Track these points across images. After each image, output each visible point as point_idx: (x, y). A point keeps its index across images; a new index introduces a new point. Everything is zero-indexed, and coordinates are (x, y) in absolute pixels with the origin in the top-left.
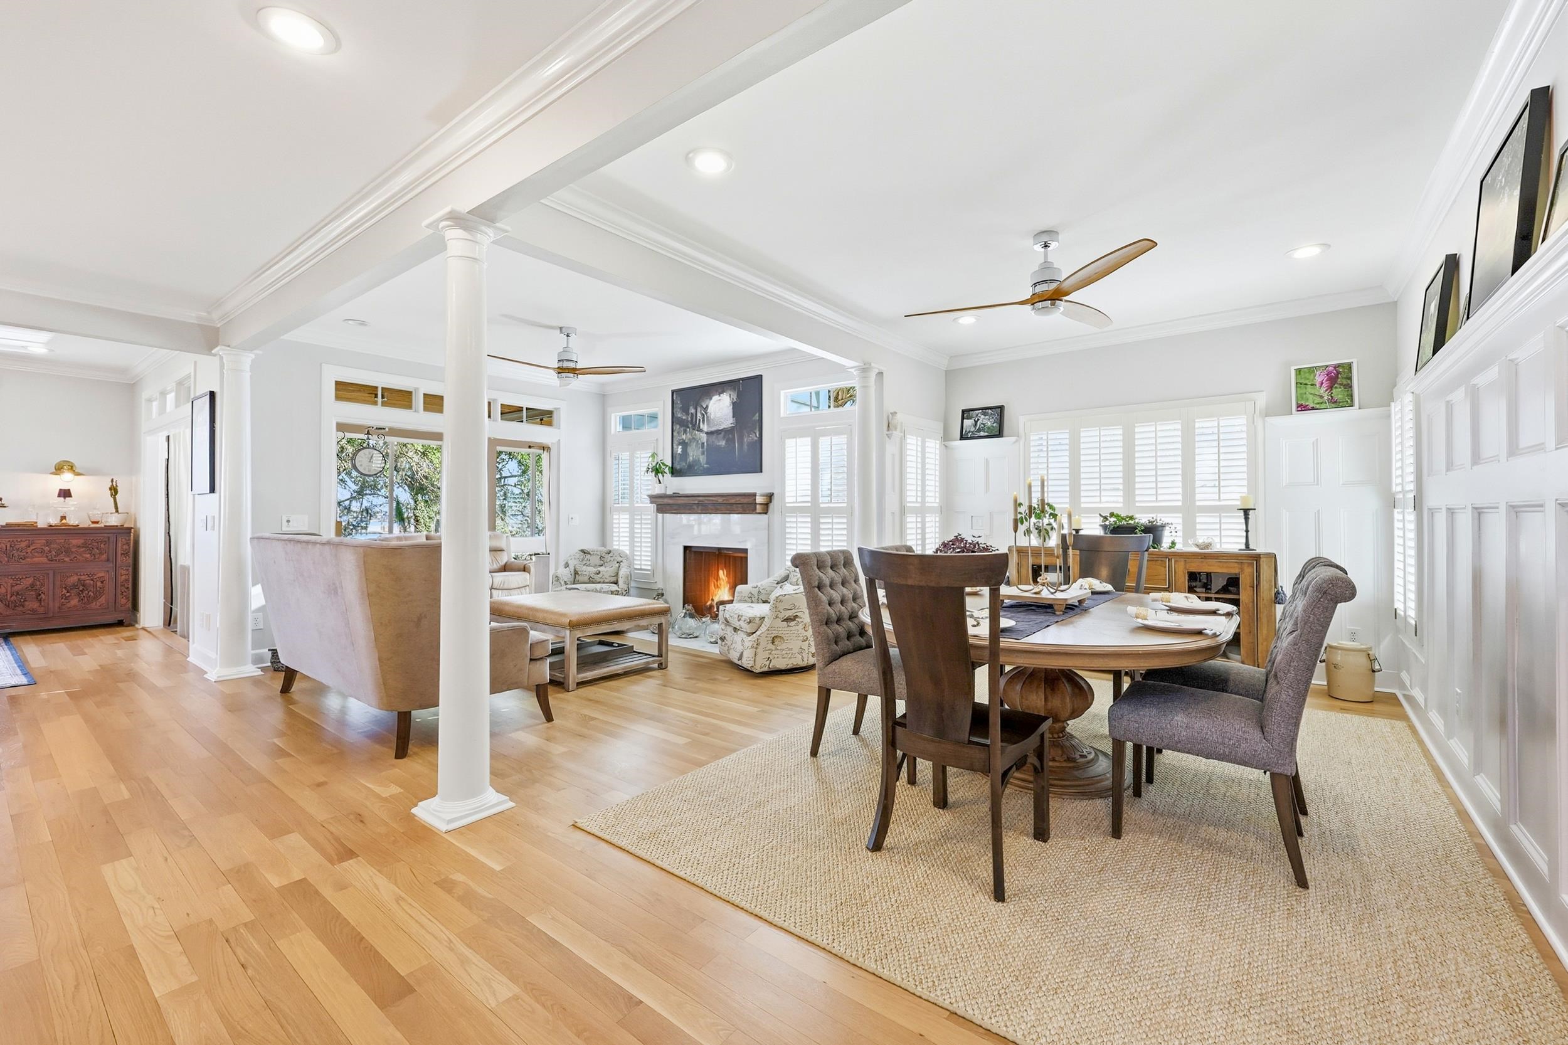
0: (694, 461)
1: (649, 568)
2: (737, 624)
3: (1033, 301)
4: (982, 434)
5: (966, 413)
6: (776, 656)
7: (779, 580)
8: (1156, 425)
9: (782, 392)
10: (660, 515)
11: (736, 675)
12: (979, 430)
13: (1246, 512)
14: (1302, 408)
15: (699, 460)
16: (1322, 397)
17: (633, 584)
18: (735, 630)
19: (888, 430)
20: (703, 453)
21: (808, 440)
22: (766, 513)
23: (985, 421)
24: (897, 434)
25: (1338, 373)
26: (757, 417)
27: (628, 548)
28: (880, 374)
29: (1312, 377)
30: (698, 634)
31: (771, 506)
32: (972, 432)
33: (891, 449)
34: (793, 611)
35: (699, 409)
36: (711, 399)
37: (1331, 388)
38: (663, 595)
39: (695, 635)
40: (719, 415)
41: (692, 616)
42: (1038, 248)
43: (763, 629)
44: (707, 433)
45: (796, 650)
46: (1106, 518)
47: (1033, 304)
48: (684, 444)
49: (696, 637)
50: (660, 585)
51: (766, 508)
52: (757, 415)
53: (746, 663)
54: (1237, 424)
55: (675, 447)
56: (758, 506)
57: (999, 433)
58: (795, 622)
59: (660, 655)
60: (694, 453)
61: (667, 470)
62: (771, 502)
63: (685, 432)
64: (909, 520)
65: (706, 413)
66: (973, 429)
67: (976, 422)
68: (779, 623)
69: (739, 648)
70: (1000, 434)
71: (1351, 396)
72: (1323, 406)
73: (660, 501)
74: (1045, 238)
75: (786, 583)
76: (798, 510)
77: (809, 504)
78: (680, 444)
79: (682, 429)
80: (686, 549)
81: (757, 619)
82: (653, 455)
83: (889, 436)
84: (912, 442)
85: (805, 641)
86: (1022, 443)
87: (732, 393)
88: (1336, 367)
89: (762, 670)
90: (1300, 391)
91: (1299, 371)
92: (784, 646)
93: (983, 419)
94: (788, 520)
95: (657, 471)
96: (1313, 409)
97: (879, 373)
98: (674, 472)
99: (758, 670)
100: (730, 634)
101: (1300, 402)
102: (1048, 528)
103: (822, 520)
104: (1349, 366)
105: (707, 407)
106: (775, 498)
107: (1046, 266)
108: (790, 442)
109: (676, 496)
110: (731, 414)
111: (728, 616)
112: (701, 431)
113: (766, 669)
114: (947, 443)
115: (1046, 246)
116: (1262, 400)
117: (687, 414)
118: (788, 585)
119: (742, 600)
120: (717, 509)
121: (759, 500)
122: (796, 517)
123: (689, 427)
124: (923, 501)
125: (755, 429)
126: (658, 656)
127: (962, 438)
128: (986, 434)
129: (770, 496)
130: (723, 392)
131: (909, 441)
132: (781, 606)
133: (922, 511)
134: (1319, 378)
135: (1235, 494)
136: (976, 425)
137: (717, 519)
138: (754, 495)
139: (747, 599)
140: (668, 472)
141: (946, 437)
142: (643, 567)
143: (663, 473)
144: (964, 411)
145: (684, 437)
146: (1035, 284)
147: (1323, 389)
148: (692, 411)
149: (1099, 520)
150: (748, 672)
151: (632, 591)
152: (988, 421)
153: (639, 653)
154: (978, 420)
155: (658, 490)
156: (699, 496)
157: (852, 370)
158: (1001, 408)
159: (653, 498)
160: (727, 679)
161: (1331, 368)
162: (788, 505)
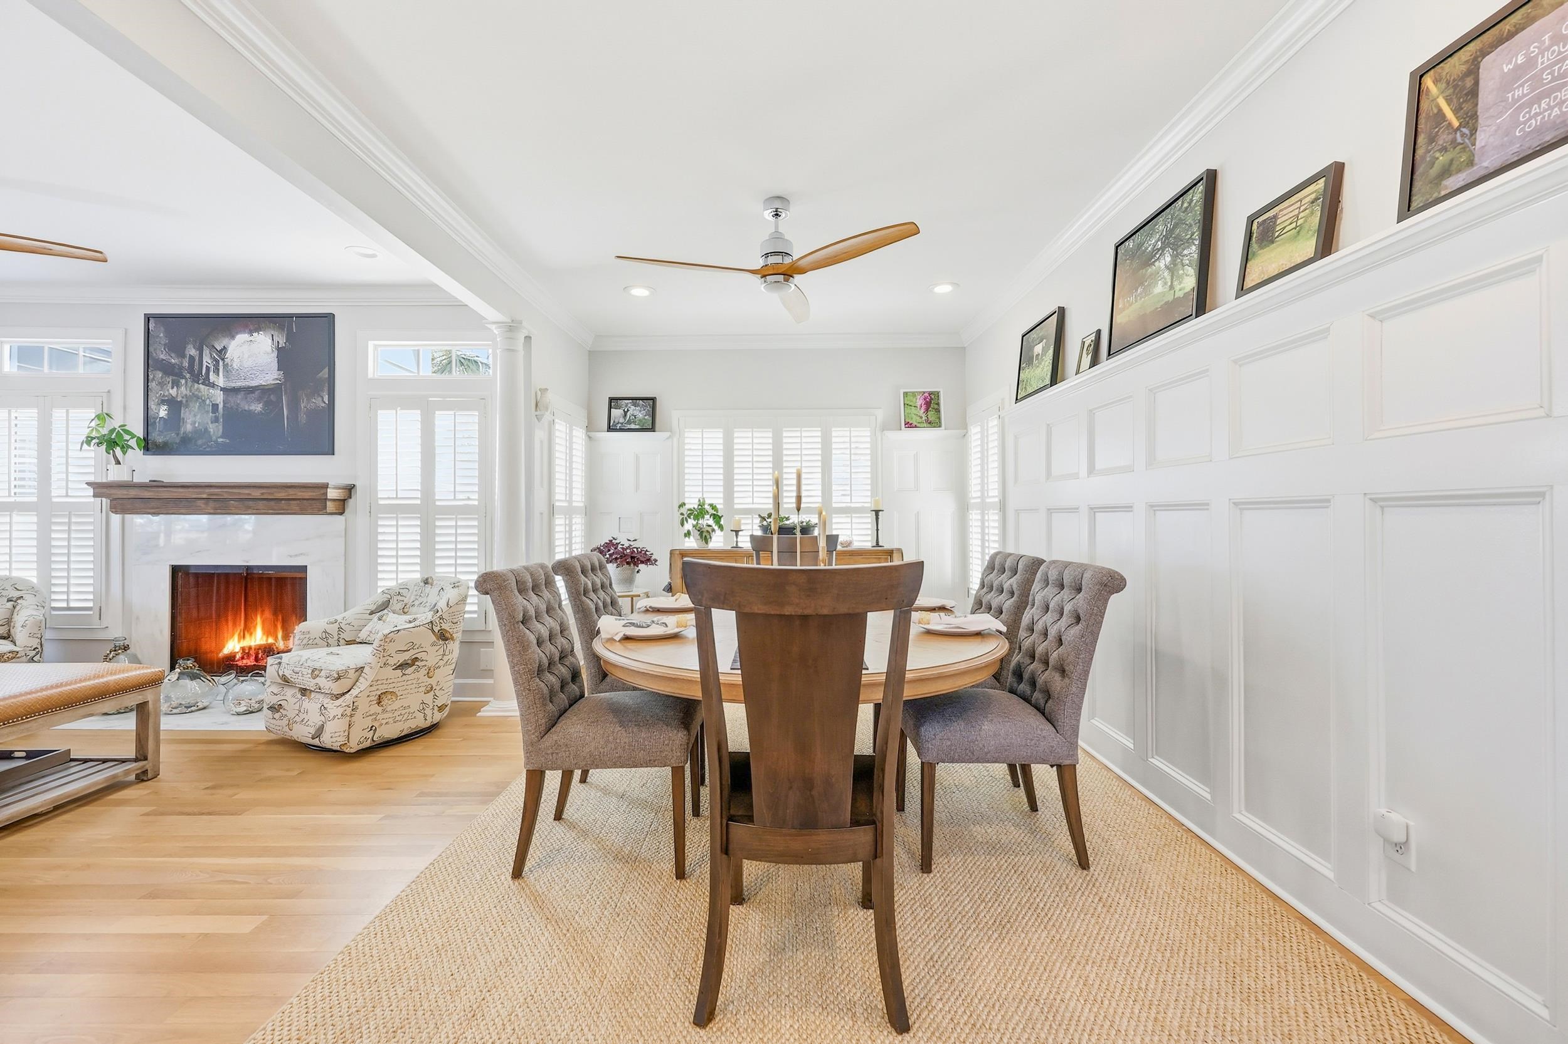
0: (196, 431)
1: (90, 604)
2: (310, 684)
3: (763, 273)
4: (633, 426)
5: (613, 402)
6: (384, 722)
7: (373, 607)
8: (801, 431)
9: (371, 344)
10: (116, 518)
11: (311, 763)
12: (629, 422)
13: (877, 512)
14: (909, 425)
15: (206, 430)
16: (921, 418)
17: (48, 635)
18: (304, 691)
19: (536, 410)
20: (216, 420)
21: (416, 414)
22: (341, 514)
23: (636, 413)
24: (547, 417)
25: (931, 399)
26: (325, 373)
27: (35, 573)
28: (528, 338)
29: (914, 399)
30: (205, 704)
31: (351, 502)
32: (622, 424)
33: (540, 435)
34: (412, 652)
35: (206, 351)
36: (233, 337)
37: (927, 410)
38: (126, 648)
39: (201, 705)
40: (248, 363)
41: (193, 677)
42: (768, 215)
43: (363, 684)
44: (222, 389)
45: (415, 706)
46: (764, 519)
47: (764, 276)
48: (174, 405)
49: (204, 708)
50: (116, 632)
51: (342, 506)
52: (326, 370)
53: (329, 740)
54: (863, 436)
55: (152, 405)
56: (329, 504)
57: (651, 427)
58: (414, 667)
59: (141, 756)
60: (193, 420)
61: (133, 443)
62: (350, 497)
63: (176, 384)
64: (557, 522)
65: (223, 360)
66: (622, 420)
67: (626, 413)
68: (389, 672)
69: (315, 719)
70: (652, 429)
71: (939, 418)
72: (922, 425)
73: (120, 493)
74: (778, 204)
75: (385, 611)
76: (398, 510)
77: (418, 502)
78: (163, 402)
79: (170, 379)
80: (175, 570)
81: (352, 673)
82: (101, 417)
83: (539, 418)
84: (560, 427)
85: (428, 692)
86: (675, 440)
87: (276, 334)
88: (930, 393)
89: (361, 746)
90: (908, 411)
91: (906, 394)
92: (397, 704)
93: (633, 410)
94: (380, 523)
95: (113, 442)
96: (916, 427)
97: (526, 337)
98: (149, 446)
99: (353, 747)
100: (292, 700)
101: (907, 421)
102: (709, 529)
103: (438, 523)
104: (937, 394)
105: (225, 349)
106: (359, 494)
107: (777, 236)
108: (385, 417)
109: (155, 485)
110: (275, 365)
111: (288, 673)
112: (213, 386)
113: (368, 744)
114: (592, 434)
115: (777, 215)
116: (880, 414)
117: (182, 355)
118: (391, 614)
119: (310, 644)
120: (249, 508)
121: (332, 494)
122: (397, 519)
123: (184, 377)
124: (570, 501)
125: (323, 391)
126: (136, 760)
127: (610, 429)
128: (637, 427)
129: (350, 489)
130: (258, 330)
131: (557, 426)
132: (392, 648)
133: (569, 512)
134: (920, 401)
135: (864, 499)
136: (625, 415)
137: (249, 522)
138: (325, 486)
139: (318, 641)
140: (135, 446)
141: (590, 428)
142: (72, 605)
143: (125, 448)
144: (611, 400)
145: (173, 392)
146: (767, 255)
147: (922, 411)
148: (192, 351)
149: (757, 521)
150: (338, 755)
151: (48, 649)
152: (639, 413)
153: (85, 761)
154: (628, 410)
155: (116, 474)
156: (210, 486)
157: (493, 327)
158: (653, 399)
159: (100, 489)
160: (296, 773)
161: (926, 394)
162: (381, 502)
